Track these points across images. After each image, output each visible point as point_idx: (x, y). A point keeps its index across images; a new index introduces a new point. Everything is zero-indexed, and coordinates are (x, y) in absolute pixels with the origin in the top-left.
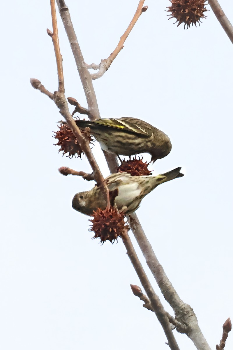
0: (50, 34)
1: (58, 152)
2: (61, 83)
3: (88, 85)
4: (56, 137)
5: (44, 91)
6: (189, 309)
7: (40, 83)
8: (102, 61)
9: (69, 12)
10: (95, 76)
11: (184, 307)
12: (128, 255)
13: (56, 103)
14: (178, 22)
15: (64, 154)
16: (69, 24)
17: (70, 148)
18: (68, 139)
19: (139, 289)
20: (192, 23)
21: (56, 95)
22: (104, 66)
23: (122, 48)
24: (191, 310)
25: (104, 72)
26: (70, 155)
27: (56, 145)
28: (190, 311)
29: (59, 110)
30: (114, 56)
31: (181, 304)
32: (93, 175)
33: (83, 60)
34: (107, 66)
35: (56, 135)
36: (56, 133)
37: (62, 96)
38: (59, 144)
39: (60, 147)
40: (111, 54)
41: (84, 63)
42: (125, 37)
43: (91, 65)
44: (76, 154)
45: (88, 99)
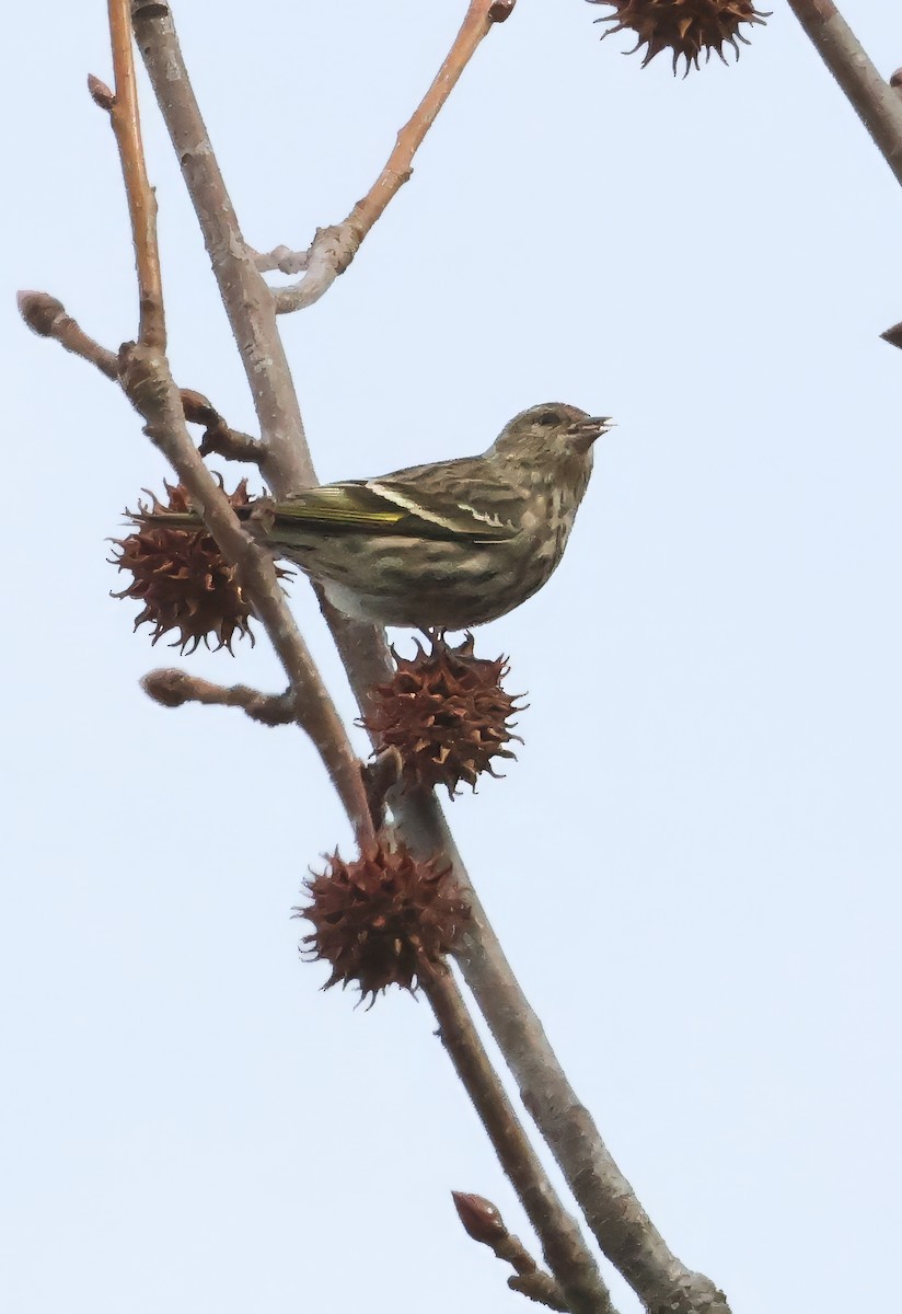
0: (102, 99)
1: (134, 625)
2: (150, 308)
3: (258, 335)
4: (123, 563)
5: (76, 342)
6: (707, 1297)
7: (58, 308)
8: (321, 235)
9: (171, 24)
10: (287, 298)
11: (688, 1288)
12: (444, 1042)
13: (130, 391)
14: (646, 46)
15: (158, 634)
16: (174, 75)
17: (184, 610)
18: (174, 571)
19: (490, 1211)
20: (704, 48)
21: (131, 358)
22: (326, 256)
23: (406, 177)
24: (715, 1300)
25: (328, 283)
26: (183, 641)
27: (121, 596)
28: (713, 1304)
29: (142, 422)
30: (369, 211)
31: (675, 1273)
32: (290, 700)
33: (237, 228)
34: (340, 254)
35: (121, 551)
36: (121, 544)
37: (155, 363)
38: (134, 592)
39: (140, 605)
40: (360, 204)
41: (240, 239)
42: (416, 130)
43: (273, 255)
44: (212, 636)
45: (261, 393)
